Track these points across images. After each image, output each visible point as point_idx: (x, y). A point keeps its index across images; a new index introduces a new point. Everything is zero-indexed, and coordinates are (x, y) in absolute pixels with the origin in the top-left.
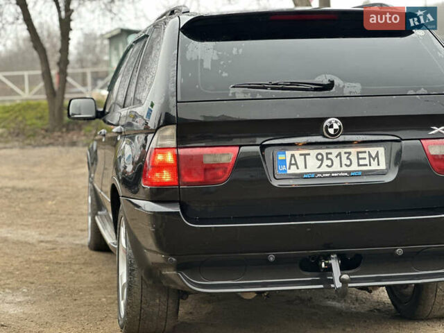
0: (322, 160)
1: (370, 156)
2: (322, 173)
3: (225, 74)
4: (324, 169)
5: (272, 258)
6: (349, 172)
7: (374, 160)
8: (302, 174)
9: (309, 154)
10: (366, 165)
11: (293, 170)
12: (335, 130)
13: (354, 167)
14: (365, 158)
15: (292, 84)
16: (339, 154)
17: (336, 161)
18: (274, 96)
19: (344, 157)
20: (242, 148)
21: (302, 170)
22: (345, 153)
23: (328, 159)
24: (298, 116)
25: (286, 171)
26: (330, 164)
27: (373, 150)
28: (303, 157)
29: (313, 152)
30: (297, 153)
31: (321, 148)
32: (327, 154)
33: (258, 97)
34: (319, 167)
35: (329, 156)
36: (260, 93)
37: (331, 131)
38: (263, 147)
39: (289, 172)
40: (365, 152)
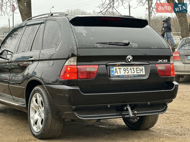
0: (125, 71)
1: (140, 69)
2: (125, 75)
3: (92, 39)
4: (126, 74)
5: (109, 106)
6: (134, 75)
7: (141, 71)
8: (119, 76)
9: (121, 69)
10: (139, 73)
11: (116, 74)
12: (131, 60)
13: (135, 73)
14: (139, 70)
15: (116, 43)
16: (131, 69)
17: (130, 71)
18: (110, 47)
19: (132, 69)
20: (99, 66)
21: (119, 74)
22: (133, 68)
23: (127, 70)
24: (119, 55)
25: (114, 74)
26: (128, 72)
27: (141, 67)
28: (119, 69)
29: (123, 68)
30: (117, 68)
31: (125, 66)
32: (127, 68)
33: (105, 47)
34: (124, 73)
35: (128, 69)
36: (106, 46)
37: (129, 60)
38: (107, 65)
39: (115, 75)
40: (138, 68)
